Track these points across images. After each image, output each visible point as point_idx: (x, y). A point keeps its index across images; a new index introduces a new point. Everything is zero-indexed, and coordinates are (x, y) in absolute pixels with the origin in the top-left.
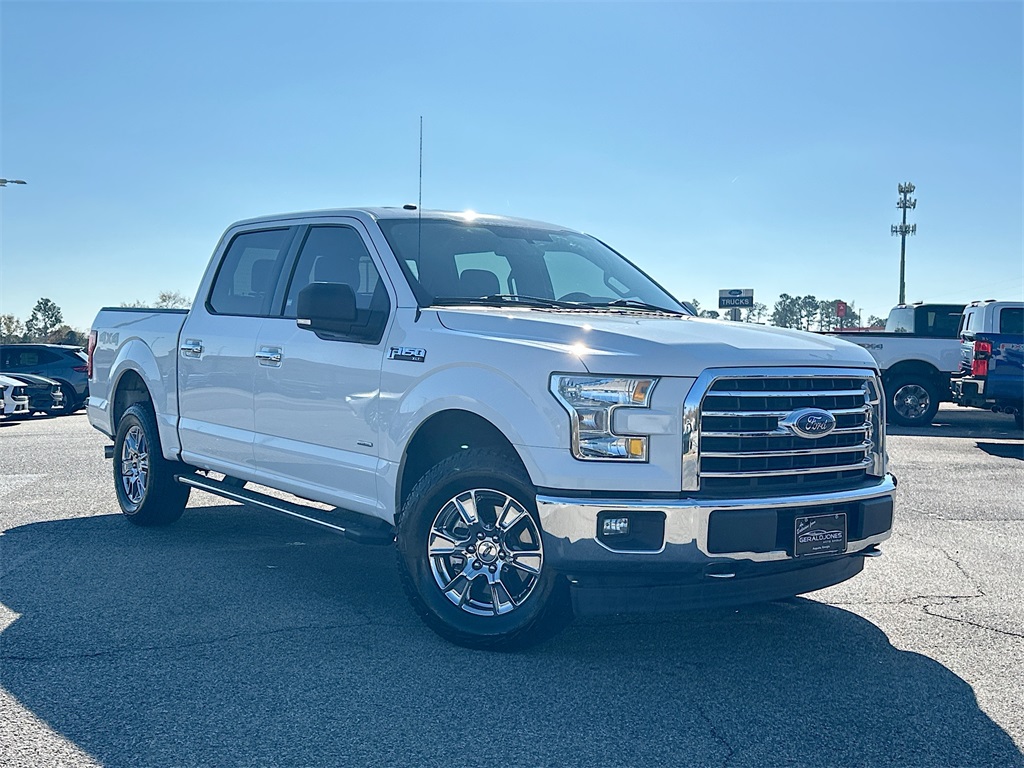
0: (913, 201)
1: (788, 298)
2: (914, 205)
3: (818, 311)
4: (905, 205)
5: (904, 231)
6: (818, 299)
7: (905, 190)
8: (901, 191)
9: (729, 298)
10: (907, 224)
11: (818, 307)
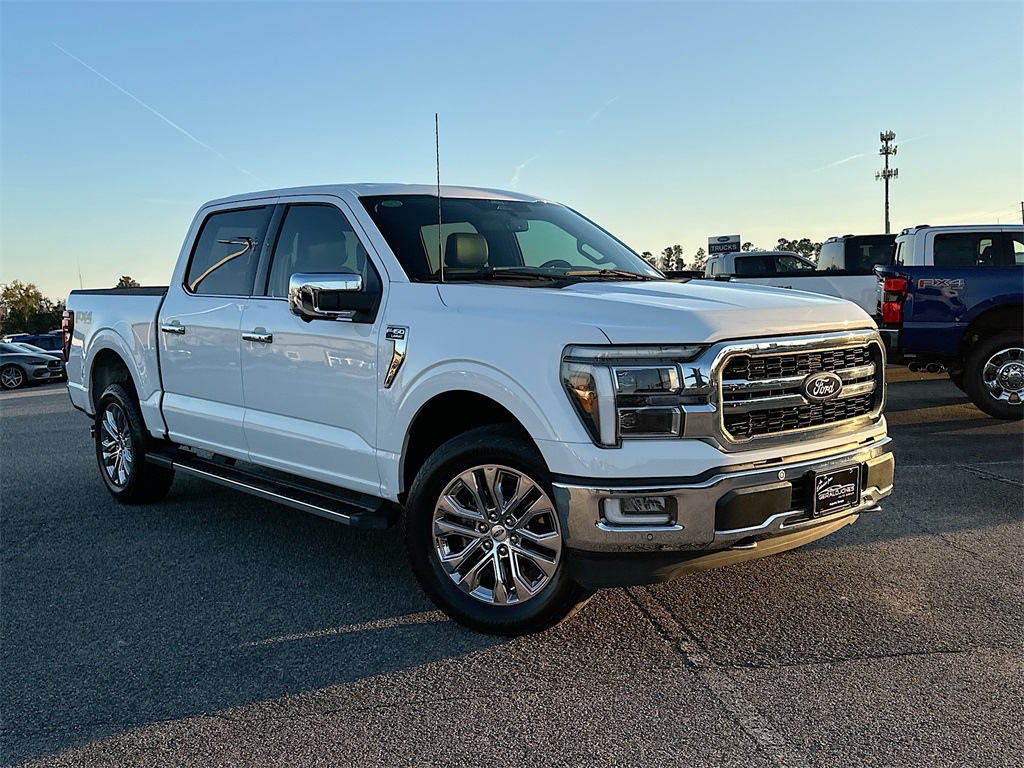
0: (894, 147)
1: (786, 242)
2: (895, 151)
3: (813, 252)
4: (886, 152)
5: (887, 175)
6: (813, 242)
7: (886, 138)
8: (882, 140)
9: (718, 245)
10: (889, 169)
11: (813, 249)
